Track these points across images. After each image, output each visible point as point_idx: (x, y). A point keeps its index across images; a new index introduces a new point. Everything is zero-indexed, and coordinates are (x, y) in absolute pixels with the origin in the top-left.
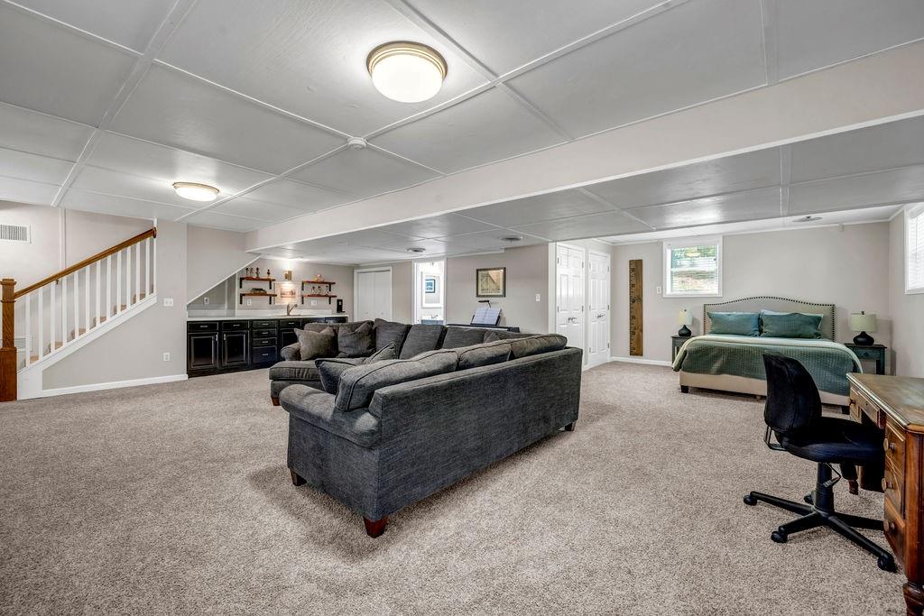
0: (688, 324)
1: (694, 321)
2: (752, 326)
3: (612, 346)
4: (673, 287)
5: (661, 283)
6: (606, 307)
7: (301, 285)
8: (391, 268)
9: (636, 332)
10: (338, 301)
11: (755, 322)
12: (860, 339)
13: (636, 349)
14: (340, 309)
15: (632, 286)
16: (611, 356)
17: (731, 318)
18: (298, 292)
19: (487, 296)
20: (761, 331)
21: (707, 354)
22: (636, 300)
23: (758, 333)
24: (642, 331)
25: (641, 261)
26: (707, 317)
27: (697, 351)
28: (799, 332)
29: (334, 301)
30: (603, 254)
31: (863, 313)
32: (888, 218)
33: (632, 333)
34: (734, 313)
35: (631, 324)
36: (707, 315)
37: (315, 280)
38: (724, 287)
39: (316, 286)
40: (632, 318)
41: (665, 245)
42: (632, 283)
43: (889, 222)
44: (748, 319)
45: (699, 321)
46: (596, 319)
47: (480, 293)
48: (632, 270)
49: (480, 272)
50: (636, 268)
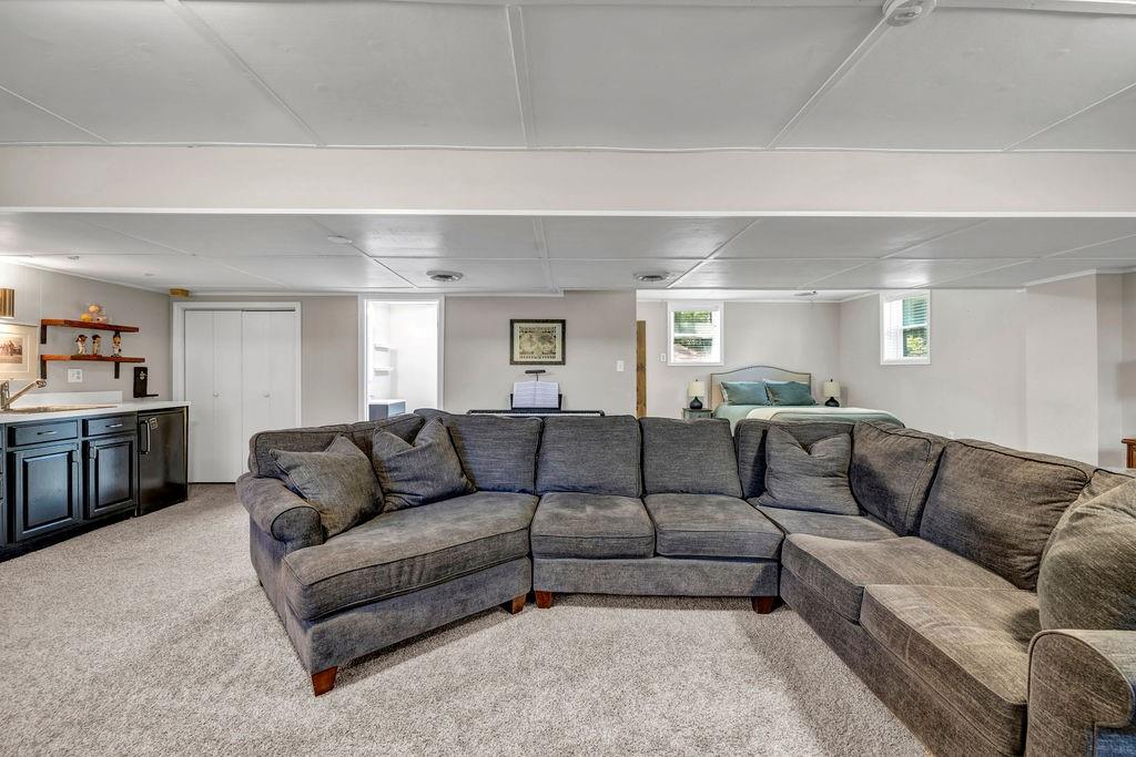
0: (699, 396)
5: (665, 350)
7: (38, 330)
8: (297, 306)
9: (639, 407)
10: (137, 371)
11: (764, 391)
14: (140, 390)
17: (744, 388)
18: (32, 349)
19: (541, 363)
20: (771, 400)
22: (639, 368)
23: (769, 402)
24: (645, 405)
25: (644, 322)
28: (803, 400)
29: (127, 371)
31: (832, 380)
32: (841, 300)
36: (723, 386)
37: (84, 317)
38: (725, 355)
39: (89, 333)
41: (669, 306)
43: (840, 303)
44: (759, 388)
47: (517, 358)
48: (638, 333)
49: (516, 325)
50: (641, 331)
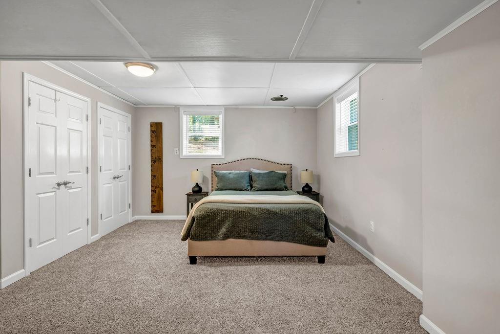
0: (200, 182)
1: (204, 179)
2: (245, 183)
3: (134, 206)
4: (188, 150)
5: (178, 144)
6: (127, 168)
9: (157, 190)
11: (247, 178)
12: (306, 189)
13: (157, 207)
15: (153, 147)
16: (133, 215)
17: (231, 176)
20: (251, 186)
21: (214, 219)
22: (157, 160)
23: (249, 188)
24: (162, 189)
25: (161, 124)
26: (214, 175)
27: (204, 217)
28: (276, 186)
30: (123, 113)
31: (307, 170)
32: (317, 106)
33: (153, 192)
34: (233, 171)
35: (152, 183)
36: (215, 174)
38: (226, 149)
40: (153, 177)
41: (181, 111)
42: (153, 144)
43: (317, 109)
44: (242, 176)
45: (208, 179)
46: (112, 181)
48: (153, 132)
50: (157, 130)
